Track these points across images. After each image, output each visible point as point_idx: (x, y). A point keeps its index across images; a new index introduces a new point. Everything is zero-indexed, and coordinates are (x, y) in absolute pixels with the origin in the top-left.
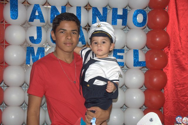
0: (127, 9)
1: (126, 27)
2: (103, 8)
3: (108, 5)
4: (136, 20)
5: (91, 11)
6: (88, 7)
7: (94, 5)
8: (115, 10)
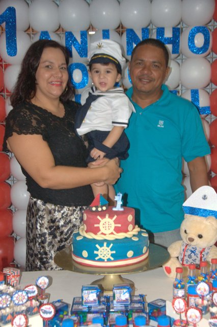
0: (179, 28)
1: (179, 55)
2: (143, 29)
3: (151, 23)
4: (194, 44)
5: (125, 35)
6: (120, 29)
7: (128, 25)
8: (161, 31)
